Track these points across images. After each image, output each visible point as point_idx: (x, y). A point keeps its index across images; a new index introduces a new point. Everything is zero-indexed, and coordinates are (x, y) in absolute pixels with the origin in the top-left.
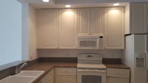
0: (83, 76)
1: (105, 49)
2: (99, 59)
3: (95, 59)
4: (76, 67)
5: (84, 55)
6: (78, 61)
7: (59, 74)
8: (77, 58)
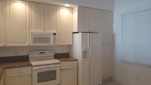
0: (38, 73)
1: (58, 45)
2: (51, 55)
3: (47, 55)
4: (31, 65)
5: (37, 52)
6: (30, 59)
7: (10, 76)
8: (28, 56)
